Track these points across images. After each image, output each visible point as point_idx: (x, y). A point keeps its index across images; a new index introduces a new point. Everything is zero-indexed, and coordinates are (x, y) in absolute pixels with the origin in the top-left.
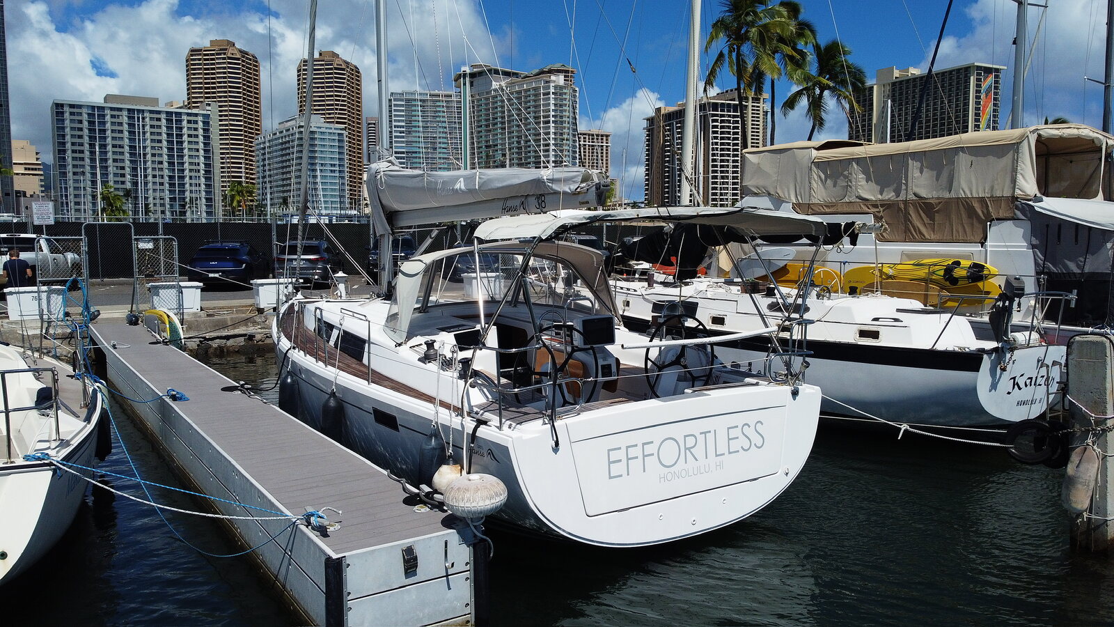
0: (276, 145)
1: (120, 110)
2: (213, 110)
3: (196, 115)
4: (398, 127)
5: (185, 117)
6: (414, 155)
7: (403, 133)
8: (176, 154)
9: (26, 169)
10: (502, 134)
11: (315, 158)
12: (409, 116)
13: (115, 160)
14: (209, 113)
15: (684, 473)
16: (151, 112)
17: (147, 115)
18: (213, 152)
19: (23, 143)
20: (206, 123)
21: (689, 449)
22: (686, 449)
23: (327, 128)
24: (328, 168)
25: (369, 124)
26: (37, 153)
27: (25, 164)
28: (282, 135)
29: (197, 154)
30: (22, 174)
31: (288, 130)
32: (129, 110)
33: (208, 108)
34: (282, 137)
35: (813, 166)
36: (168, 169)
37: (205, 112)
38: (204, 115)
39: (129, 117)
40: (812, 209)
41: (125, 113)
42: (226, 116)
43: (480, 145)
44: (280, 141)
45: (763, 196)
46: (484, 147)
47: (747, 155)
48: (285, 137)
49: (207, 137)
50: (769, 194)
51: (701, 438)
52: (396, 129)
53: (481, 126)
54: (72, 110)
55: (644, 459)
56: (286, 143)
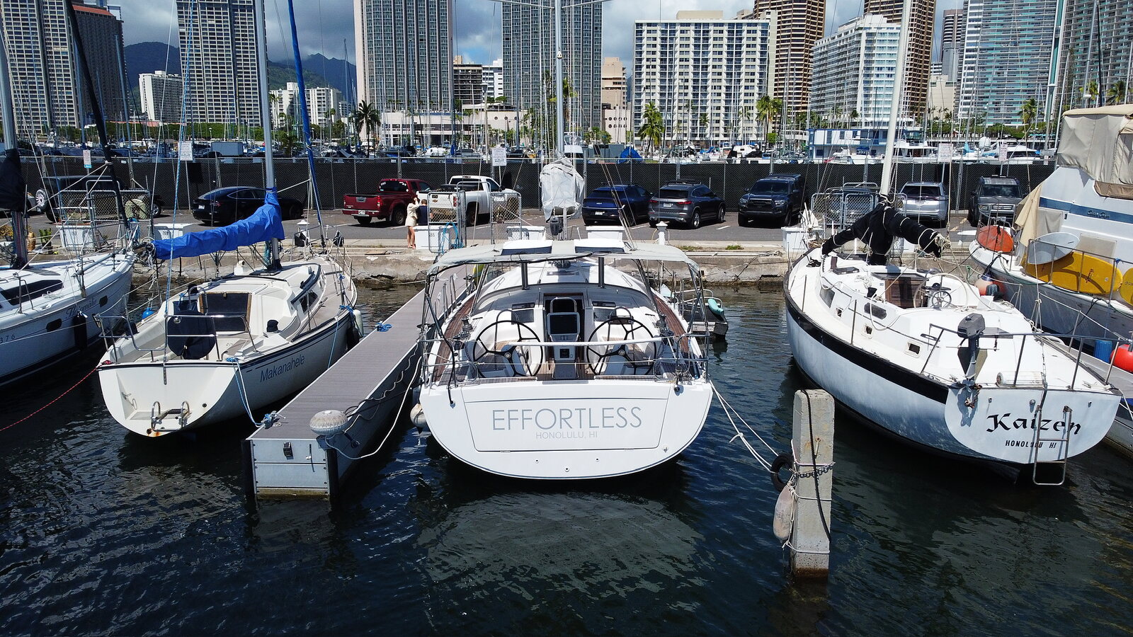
0: (833, 50)
1: (688, 25)
2: (772, 18)
3: (756, 25)
4: (973, 20)
5: (745, 28)
6: (989, 52)
7: (979, 27)
8: (734, 65)
9: (614, 83)
10: (1109, 20)
11: (872, 62)
12: (988, 7)
13: (681, 74)
14: (768, 21)
15: (558, 435)
16: (715, 25)
17: (711, 28)
18: (768, 61)
19: (614, 60)
20: (764, 32)
21: (564, 419)
22: (561, 419)
23: (888, 28)
24: (885, 73)
25: (946, 18)
26: (623, 69)
27: (614, 79)
28: (840, 39)
29: (753, 63)
30: (612, 88)
31: (847, 33)
32: (696, 24)
33: (768, 16)
34: (840, 42)
35: (1120, 140)
36: (726, 80)
37: (764, 21)
38: (763, 25)
39: (696, 32)
40: (1111, 191)
41: (693, 28)
42: (789, 21)
43: (1077, 36)
44: (838, 45)
45: (1075, 168)
46: (1082, 38)
47: (1066, 118)
48: (843, 40)
49: (764, 46)
50: (1080, 166)
51: (576, 414)
52: (972, 23)
53: (1082, 12)
54: (650, 28)
55: (523, 422)
56: (843, 47)
